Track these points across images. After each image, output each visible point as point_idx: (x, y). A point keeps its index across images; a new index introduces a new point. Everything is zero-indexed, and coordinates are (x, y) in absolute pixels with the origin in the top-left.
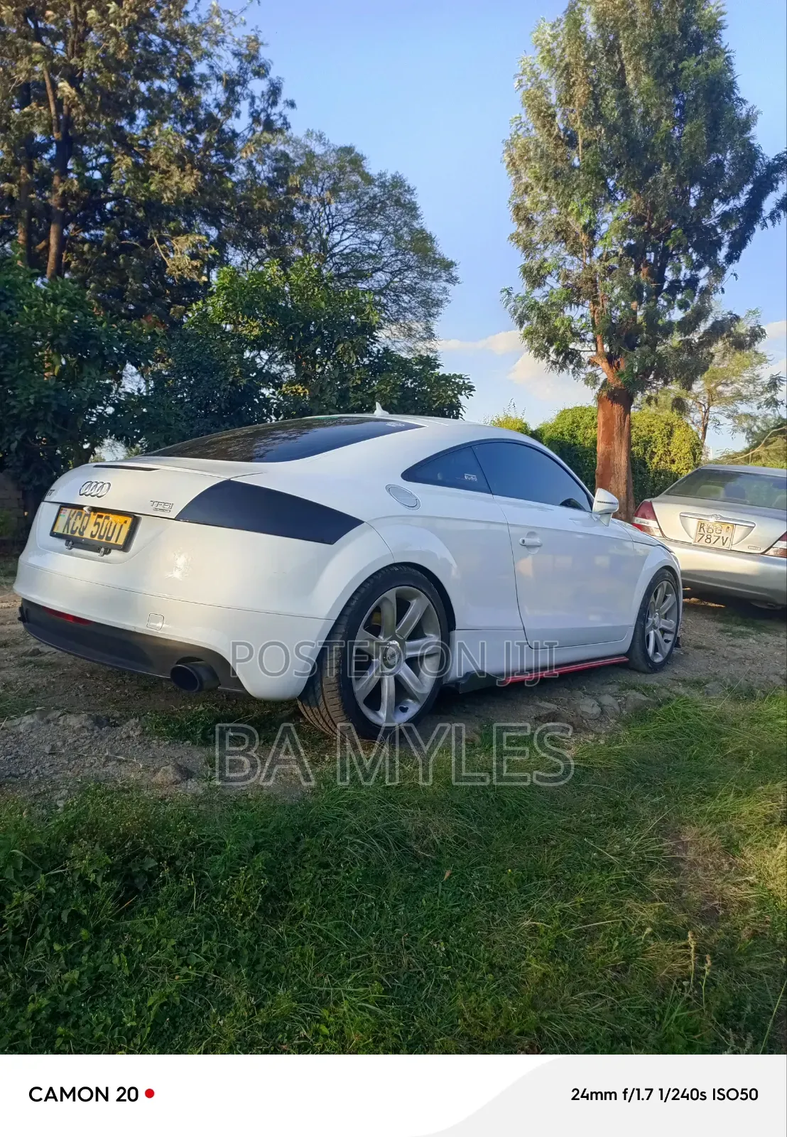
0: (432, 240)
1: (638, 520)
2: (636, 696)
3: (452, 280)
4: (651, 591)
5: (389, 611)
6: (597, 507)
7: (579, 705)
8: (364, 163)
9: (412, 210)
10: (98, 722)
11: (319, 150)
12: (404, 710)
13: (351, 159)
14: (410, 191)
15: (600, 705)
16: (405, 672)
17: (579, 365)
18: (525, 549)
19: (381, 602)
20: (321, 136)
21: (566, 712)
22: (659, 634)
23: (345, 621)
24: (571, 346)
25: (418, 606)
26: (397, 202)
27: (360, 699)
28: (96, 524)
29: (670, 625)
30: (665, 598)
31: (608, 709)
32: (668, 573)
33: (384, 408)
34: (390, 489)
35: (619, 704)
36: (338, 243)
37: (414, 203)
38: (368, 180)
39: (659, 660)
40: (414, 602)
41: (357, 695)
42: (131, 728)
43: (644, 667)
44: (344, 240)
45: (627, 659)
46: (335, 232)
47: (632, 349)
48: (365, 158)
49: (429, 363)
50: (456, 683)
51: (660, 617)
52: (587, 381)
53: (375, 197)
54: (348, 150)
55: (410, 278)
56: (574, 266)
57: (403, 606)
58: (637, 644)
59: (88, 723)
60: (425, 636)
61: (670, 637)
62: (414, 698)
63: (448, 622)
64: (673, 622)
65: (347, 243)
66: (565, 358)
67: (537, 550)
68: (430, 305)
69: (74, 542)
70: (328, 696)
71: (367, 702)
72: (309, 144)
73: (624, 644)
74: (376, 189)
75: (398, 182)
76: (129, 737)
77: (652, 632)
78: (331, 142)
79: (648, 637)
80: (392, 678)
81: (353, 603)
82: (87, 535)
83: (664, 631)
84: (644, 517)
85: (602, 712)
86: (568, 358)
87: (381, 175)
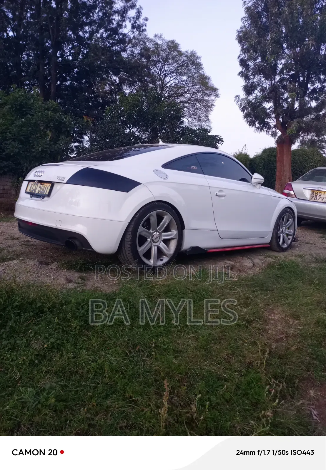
0: (209, 79)
1: (286, 191)
2: (270, 260)
3: (217, 96)
4: (281, 217)
5: (154, 220)
6: (253, 181)
7: (243, 262)
8: (179, 47)
9: (199, 66)
10: (41, 263)
11: (160, 42)
12: (162, 260)
13: (173, 46)
14: (198, 58)
15: (253, 263)
16: (162, 245)
17: (269, 128)
18: (218, 197)
19: (150, 216)
20: (161, 36)
21: (237, 265)
22: (285, 236)
23: (133, 223)
24: (266, 120)
25: (167, 219)
26: (193, 63)
27: (141, 254)
28: (40, 187)
29: (290, 232)
30: (288, 221)
31: (256, 265)
32: (289, 210)
33: (163, 142)
34: (155, 171)
35: (262, 263)
36: (169, 82)
37: (200, 63)
38: (180, 53)
39: (285, 246)
40: (165, 217)
41: (139, 253)
42: (54, 266)
43: (278, 250)
44: (171, 81)
45: (269, 246)
46: (167, 78)
47: (292, 120)
48: (178, 45)
49: (206, 131)
50: (186, 251)
51: (286, 229)
52: (272, 135)
53: (183, 61)
54: (173, 42)
55: (199, 95)
56: (266, 84)
57: (160, 218)
58: (274, 239)
59: (37, 263)
60: (171, 231)
61: (291, 237)
62: (166, 255)
63: (181, 226)
64: (292, 231)
65: (172, 82)
66: (263, 126)
67: (223, 198)
68: (208, 107)
69: (33, 195)
70: (127, 253)
71: (144, 255)
72: (156, 40)
73: (267, 239)
74: (184, 58)
75: (193, 54)
76: (52, 268)
77: (282, 235)
78: (165, 38)
79: (280, 237)
80: (156, 248)
81: (137, 216)
82: (37, 192)
83: (288, 235)
84: (288, 190)
85: (254, 265)
86: (264, 126)
87: (186, 52)
